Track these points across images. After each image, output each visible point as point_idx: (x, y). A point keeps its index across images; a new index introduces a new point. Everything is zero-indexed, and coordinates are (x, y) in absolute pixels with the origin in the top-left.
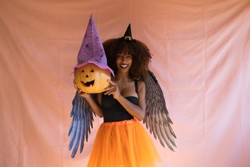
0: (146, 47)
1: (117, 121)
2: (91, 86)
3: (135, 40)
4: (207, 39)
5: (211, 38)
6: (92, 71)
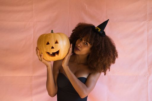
2: (56, 56)
6: (57, 42)
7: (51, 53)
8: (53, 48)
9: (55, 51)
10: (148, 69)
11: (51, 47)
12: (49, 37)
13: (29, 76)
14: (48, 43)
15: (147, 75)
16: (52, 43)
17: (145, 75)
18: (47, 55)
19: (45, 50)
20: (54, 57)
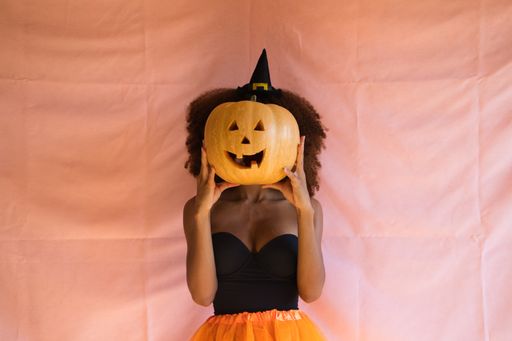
0: (311, 108)
1: (251, 311)
2: (254, 166)
3: (280, 90)
4: (488, 75)
5: (499, 73)
6: (259, 127)
7: (240, 157)
8: (246, 141)
9: (250, 151)
10: (482, 218)
11: (241, 139)
12: (239, 109)
13: (138, 240)
14: (235, 127)
15: (478, 236)
16: (247, 129)
17: (472, 237)
18: (227, 162)
19: (224, 148)
20: (248, 170)
